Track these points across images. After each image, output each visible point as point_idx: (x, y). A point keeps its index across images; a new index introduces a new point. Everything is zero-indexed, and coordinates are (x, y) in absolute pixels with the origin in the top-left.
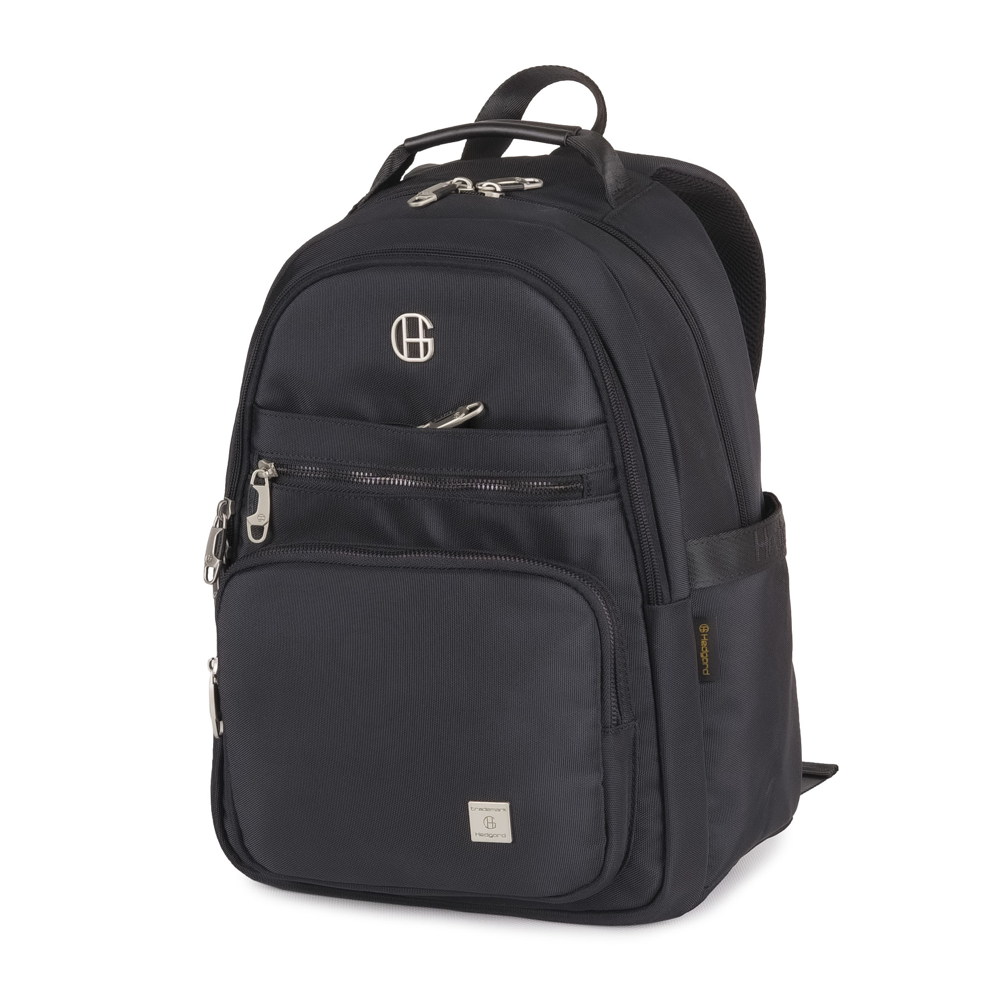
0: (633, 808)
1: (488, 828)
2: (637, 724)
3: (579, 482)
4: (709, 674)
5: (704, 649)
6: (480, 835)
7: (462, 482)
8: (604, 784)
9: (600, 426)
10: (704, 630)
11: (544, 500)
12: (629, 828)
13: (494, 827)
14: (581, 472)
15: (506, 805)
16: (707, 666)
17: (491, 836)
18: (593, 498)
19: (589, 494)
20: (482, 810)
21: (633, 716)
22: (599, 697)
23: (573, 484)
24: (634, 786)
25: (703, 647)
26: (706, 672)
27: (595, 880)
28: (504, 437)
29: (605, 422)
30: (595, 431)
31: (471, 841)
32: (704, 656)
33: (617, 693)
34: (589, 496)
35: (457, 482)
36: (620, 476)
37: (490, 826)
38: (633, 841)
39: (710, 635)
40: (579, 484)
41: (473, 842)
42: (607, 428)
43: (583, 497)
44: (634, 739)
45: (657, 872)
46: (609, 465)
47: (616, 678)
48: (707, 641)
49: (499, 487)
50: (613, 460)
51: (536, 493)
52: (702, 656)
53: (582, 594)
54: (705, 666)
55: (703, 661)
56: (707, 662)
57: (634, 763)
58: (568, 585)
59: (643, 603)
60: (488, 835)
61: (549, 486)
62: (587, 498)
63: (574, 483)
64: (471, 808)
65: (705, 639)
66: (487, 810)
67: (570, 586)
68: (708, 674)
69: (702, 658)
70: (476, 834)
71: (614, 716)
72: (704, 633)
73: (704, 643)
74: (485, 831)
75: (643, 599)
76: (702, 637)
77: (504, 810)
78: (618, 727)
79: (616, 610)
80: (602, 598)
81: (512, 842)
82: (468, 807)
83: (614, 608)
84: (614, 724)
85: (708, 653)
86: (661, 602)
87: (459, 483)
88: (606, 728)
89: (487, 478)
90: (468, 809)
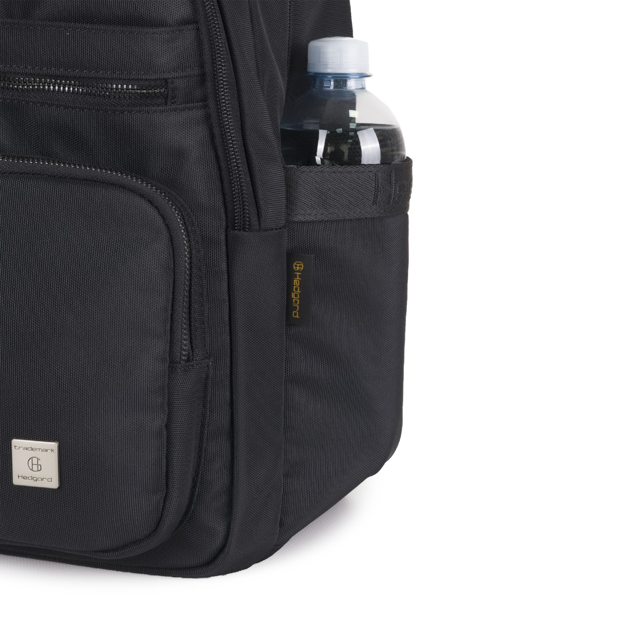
0: (200, 457)
1: (32, 470)
2: (211, 363)
3: (163, 87)
4: (299, 317)
5: (296, 289)
6: (24, 478)
7: (33, 82)
8: (168, 426)
9: (190, 27)
10: (298, 268)
11: (123, 105)
12: (194, 478)
13: (39, 469)
14: (166, 76)
15: (53, 445)
16: (298, 307)
17: (36, 479)
18: (178, 106)
19: (173, 101)
20: (27, 449)
21: (207, 353)
22: (168, 327)
23: (157, 89)
24: (202, 433)
25: (295, 287)
26: (295, 314)
27: (150, 535)
28: (83, 32)
29: (197, 22)
30: (184, 31)
31: (13, 484)
32: (295, 296)
33: (190, 326)
34: (173, 103)
35: (27, 82)
36: (209, 84)
37: (35, 468)
38: (196, 494)
39: (304, 274)
40: (163, 89)
41: (15, 485)
42: (198, 29)
43: (166, 104)
44: (207, 379)
45: (221, 529)
46: (196, 71)
47: (190, 309)
48: (300, 281)
49: (73, 89)
50: (202, 66)
51: (115, 97)
52: (293, 296)
53: (157, 208)
54: (296, 308)
55: (294, 302)
56: (298, 303)
57: (204, 406)
58: (142, 196)
59: (227, 227)
60: (33, 478)
61: (134, 90)
62: (171, 105)
63: (158, 87)
64: (15, 446)
65: (298, 278)
66: (32, 449)
67: (144, 198)
68: (297, 316)
69: (293, 299)
70: (19, 477)
71: (184, 350)
72: (298, 272)
73: (296, 282)
74: (29, 473)
75: (227, 223)
76: (296, 276)
77: (52, 450)
78: (188, 364)
79: (195, 232)
80: (180, 214)
81: (59, 488)
82: (11, 445)
83: (193, 229)
84: (184, 360)
85: (300, 294)
86: (248, 229)
87: (29, 83)
88: (175, 363)
89: (61, 77)
90: (11, 447)
